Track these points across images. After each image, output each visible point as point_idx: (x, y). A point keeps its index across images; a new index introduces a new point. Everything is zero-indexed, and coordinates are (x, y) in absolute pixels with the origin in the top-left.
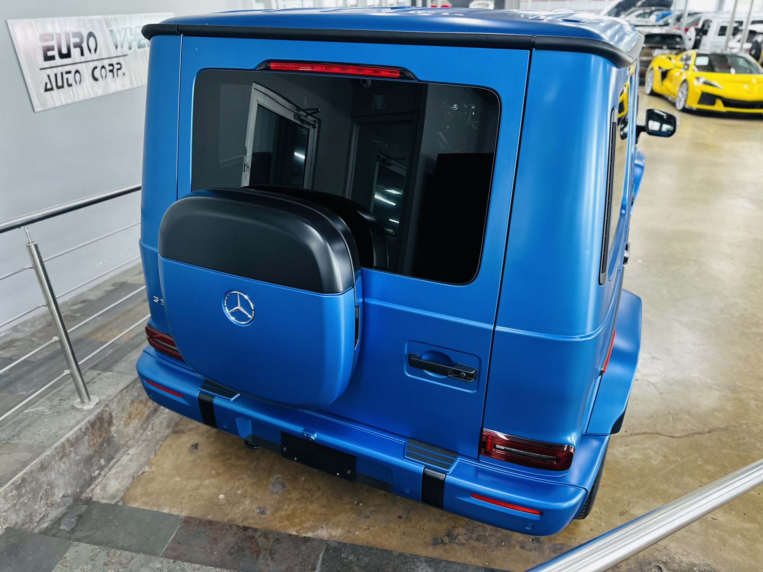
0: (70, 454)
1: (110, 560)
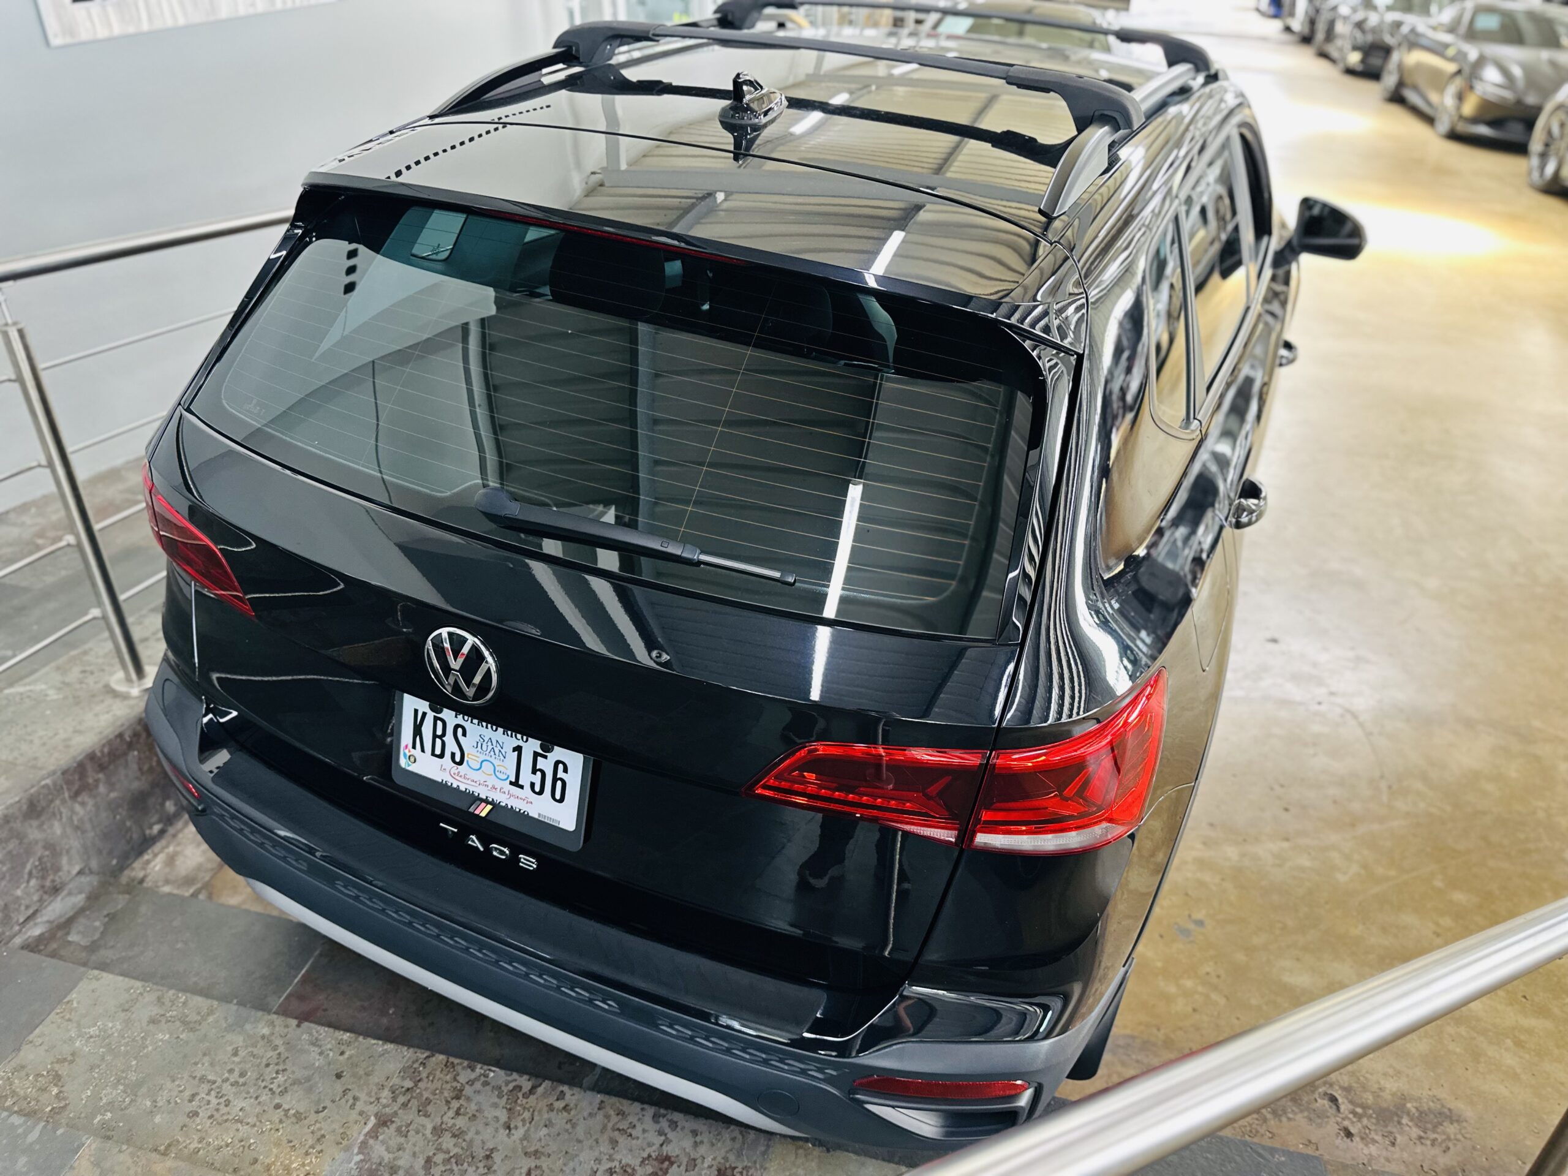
0: (97, 786)
1: (163, 1013)
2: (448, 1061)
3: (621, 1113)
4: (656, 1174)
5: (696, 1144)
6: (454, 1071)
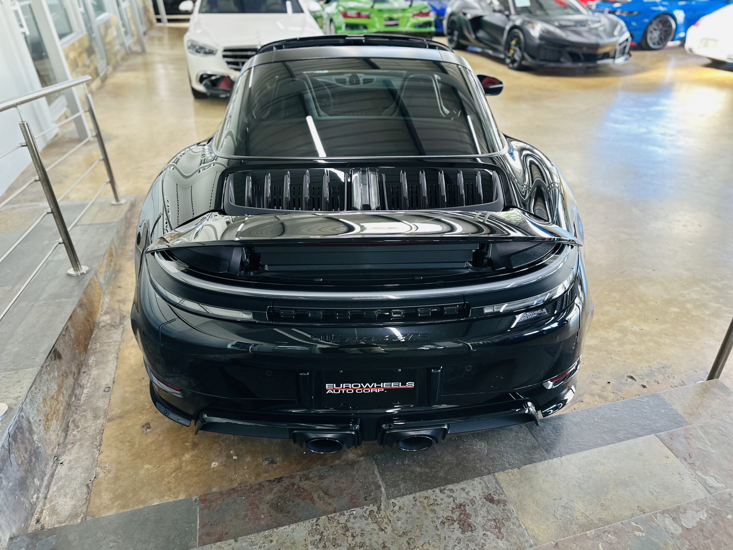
2: (328, 518)
3: (426, 498)
4: (462, 514)
5: (467, 493)
6: (335, 520)
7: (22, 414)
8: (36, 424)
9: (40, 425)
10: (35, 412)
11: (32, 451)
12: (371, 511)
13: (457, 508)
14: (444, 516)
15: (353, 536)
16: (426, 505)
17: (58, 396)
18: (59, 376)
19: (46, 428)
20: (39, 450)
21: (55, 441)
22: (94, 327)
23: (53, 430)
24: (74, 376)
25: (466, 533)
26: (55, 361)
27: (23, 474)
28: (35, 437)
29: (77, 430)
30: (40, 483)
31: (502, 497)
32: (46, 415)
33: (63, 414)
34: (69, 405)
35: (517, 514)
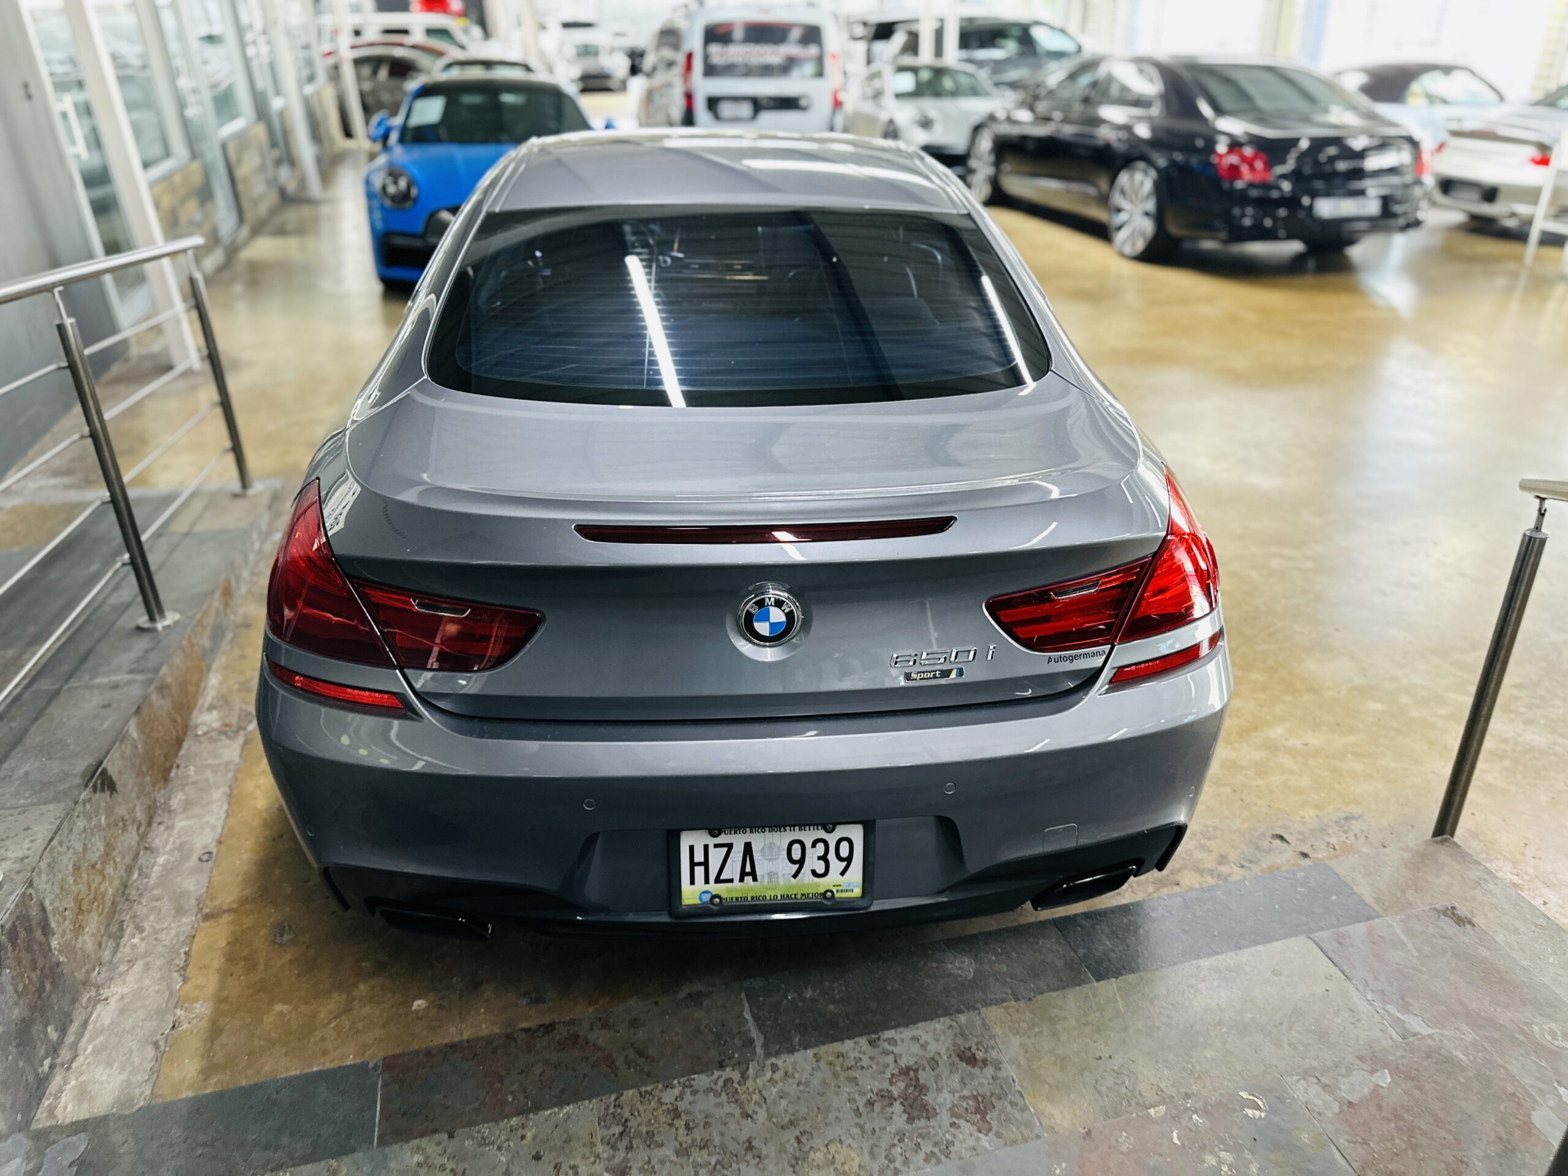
2: (640, 1093)
3: (840, 1055)
4: (911, 1085)
5: (924, 1046)
6: (654, 1097)
7: (31, 891)
8: (57, 916)
9: (65, 920)
10: (58, 891)
11: (47, 971)
12: (728, 1081)
13: (900, 1073)
14: (875, 1090)
15: (687, 1127)
16: (838, 1068)
17: (104, 863)
18: (109, 825)
19: (77, 926)
20: (59, 970)
21: (93, 956)
22: (185, 734)
23: (90, 933)
24: (138, 828)
25: (916, 1121)
26: (103, 795)
27: (26, 1013)
28: (54, 944)
29: (140, 936)
30: (59, 1036)
31: (994, 1054)
32: (79, 901)
33: (113, 904)
34: (126, 886)
35: (1021, 1085)
